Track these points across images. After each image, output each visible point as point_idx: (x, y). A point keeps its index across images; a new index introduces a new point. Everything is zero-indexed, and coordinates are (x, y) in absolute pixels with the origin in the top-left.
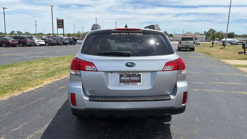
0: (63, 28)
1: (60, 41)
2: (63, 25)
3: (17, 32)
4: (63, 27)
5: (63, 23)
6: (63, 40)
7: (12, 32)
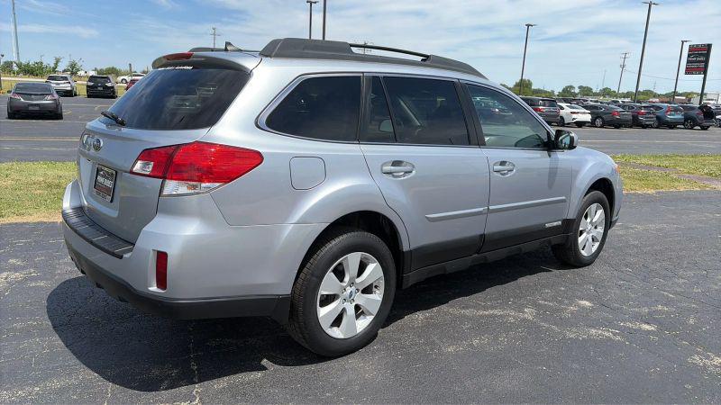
0: (705, 73)
1: (649, 113)
2: (706, 62)
3: (580, 87)
4: (704, 71)
5: (707, 56)
6: (659, 113)
7: (567, 87)
